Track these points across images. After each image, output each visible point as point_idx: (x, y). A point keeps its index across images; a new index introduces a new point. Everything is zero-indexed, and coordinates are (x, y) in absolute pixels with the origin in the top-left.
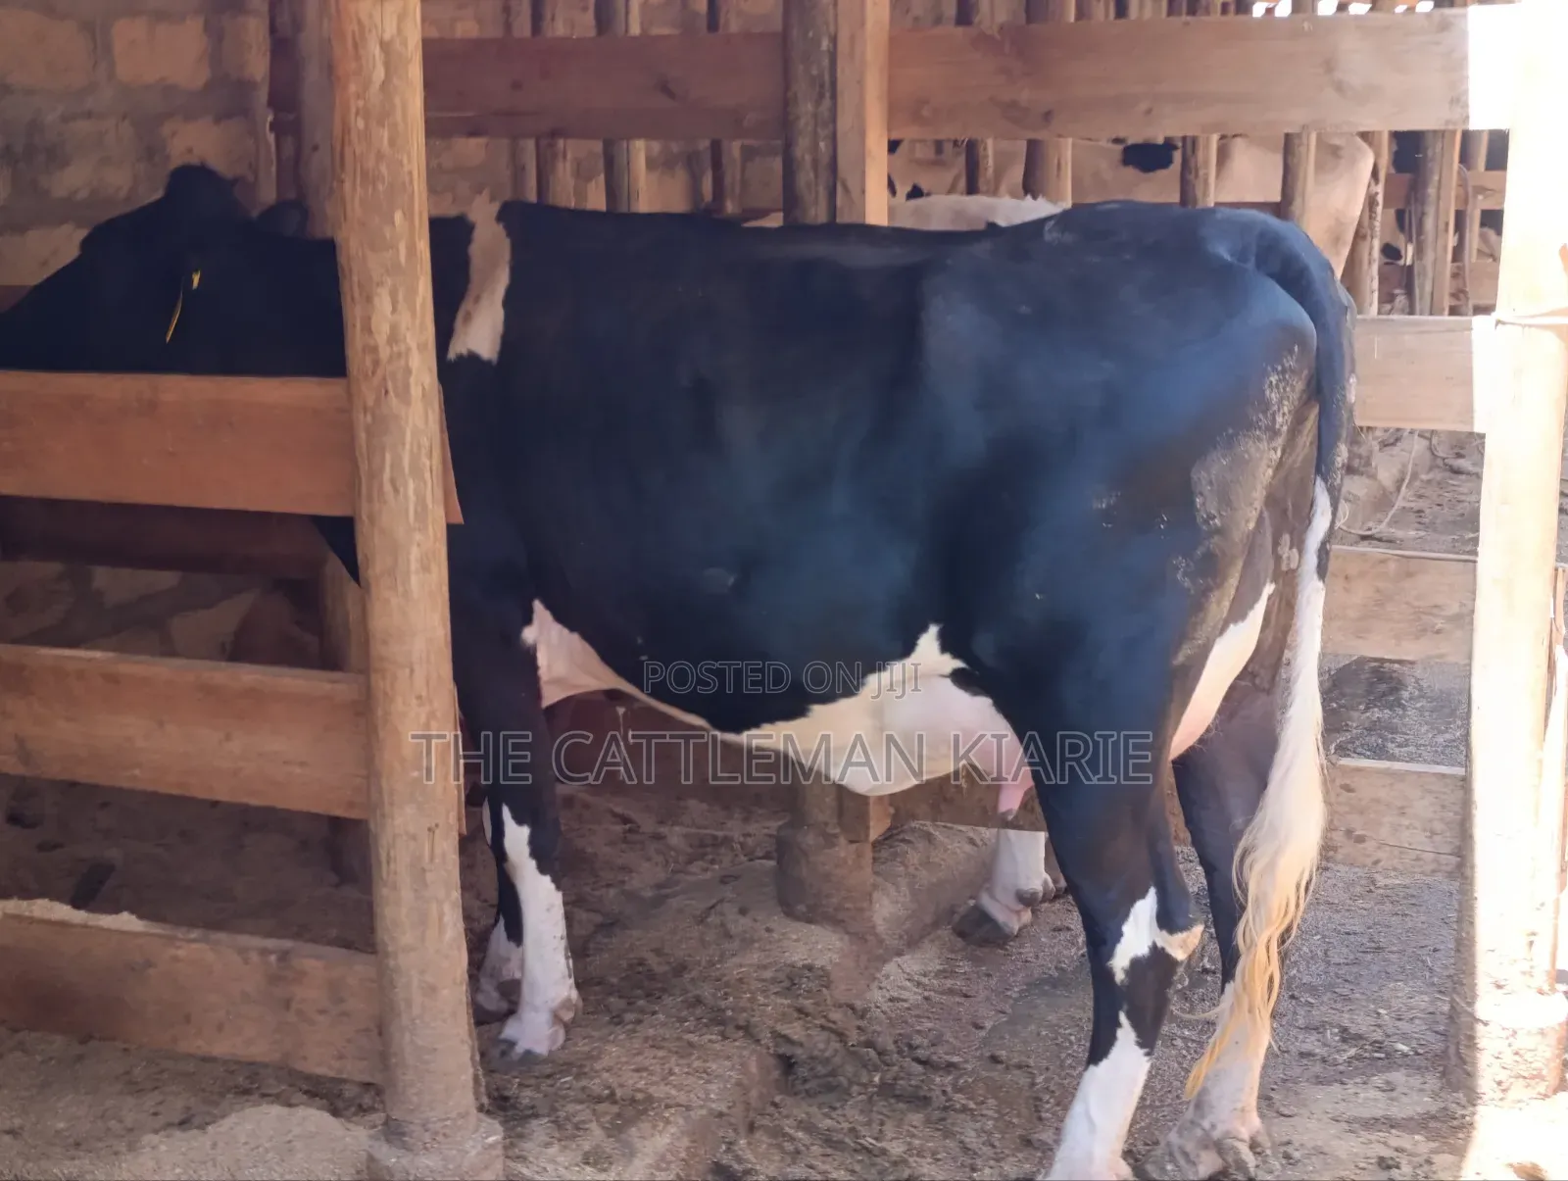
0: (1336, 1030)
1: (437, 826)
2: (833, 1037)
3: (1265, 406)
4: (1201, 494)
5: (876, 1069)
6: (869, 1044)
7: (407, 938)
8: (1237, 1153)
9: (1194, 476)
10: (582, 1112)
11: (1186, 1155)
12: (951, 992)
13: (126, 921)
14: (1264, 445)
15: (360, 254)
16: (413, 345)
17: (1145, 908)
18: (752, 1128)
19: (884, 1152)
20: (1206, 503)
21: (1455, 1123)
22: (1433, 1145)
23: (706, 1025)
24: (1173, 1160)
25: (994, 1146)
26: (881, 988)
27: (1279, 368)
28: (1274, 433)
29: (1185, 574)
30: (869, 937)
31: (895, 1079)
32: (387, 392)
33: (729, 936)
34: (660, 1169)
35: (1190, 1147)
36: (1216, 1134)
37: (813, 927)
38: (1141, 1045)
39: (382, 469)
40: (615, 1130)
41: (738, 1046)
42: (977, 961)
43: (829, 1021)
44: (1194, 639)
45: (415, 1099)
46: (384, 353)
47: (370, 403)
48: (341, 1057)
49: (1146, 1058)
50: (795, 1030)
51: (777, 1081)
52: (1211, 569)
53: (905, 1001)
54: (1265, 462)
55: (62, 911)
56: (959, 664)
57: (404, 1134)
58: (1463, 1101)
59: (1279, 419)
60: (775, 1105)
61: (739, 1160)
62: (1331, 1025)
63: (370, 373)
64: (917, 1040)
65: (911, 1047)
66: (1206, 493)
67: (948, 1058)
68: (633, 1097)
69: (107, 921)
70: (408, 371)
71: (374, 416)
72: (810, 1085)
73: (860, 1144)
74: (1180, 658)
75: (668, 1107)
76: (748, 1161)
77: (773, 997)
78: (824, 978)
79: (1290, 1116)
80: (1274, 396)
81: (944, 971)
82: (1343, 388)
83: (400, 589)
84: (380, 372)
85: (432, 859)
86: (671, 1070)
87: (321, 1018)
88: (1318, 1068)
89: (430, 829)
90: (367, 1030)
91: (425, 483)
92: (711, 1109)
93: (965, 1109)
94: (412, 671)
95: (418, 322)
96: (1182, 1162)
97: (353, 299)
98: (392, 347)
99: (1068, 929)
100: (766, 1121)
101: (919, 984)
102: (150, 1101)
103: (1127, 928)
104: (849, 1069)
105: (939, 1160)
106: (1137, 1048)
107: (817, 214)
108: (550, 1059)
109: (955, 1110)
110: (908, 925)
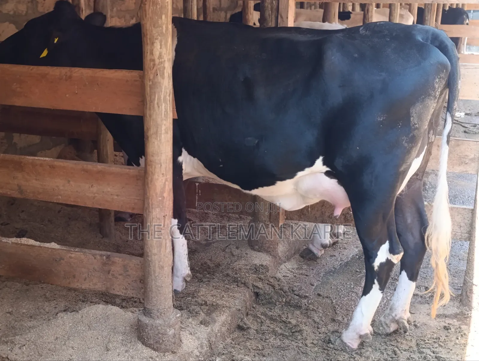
0: (424, 288)
1: (166, 215)
2: (271, 287)
3: (434, 89)
4: (413, 117)
5: (284, 297)
6: (281, 289)
7: (155, 251)
8: (403, 323)
9: (411, 111)
10: (197, 309)
11: (387, 324)
12: (302, 274)
13: (54, 245)
14: (432, 101)
15: (151, 29)
16: (166, 59)
17: (385, 247)
18: (247, 314)
19: (290, 323)
20: (414, 120)
21: (466, 316)
22: (459, 323)
23: (231, 282)
24: (382, 326)
25: (323, 321)
26: (280, 273)
27: (439, 77)
28: (436, 98)
29: (406, 142)
30: (277, 257)
31: (290, 300)
32: (157, 75)
33: (233, 255)
34: (223, 326)
35: (388, 322)
36: (397, 318)
37: (260, 253)
38: (380, 290)
39: (154, 99)
40: (208, 314)
41: (243, 289)
42: (308, 265)
43: (269, 282)
44: (407, 163)
45: (155, 302)
46: (157, 61)
47: (151, 78)
48: (126, 289)
49: (382, 294)
50: (260, 285)
51: (254, 300)
52: (413, 140)
53: (288, 277)
54: (432, 107)
55: (32, 242)
56: (328, 169)
57: (151, 313)
58: (468, 309)
59: (437, 93)
60: (253, 307)
61: (245, 324)
62: (422, 287)
63: (152, 68)
64: (295, 289)
65: (293, 290)
66: (414, 116)
67: (304, 294)
68: (212, 304)
69: (47, 245)
70: (164, 68)
71: (152, 82)
72: (264, 302)
73: (282, 320)
74: (402, 169)
75: (223, 307)
76: (248, 325)
77: (251, 274)
78: (266, 268)
79: (414, 314)
80: (437, 86)
81: (298, 268)
82: (457, 84)
83: (158, 139)
84: (155, 68)
85: (164, 226)
86: (223, 296)
87: (120, 277)
88: (420, 299)
89: (164, 216)
90: (135, 281)
91: (168, 105)
92: (236, 308)
93: (313, 310)
94: (161, 166)
95: (168, 52)
96: (385, 327)
97: (147, 44)
98: (159, 60)
99: (335, 256)
100: (252, 312)
101: (291, 272)
102: (53, 304)
103: (379, 253)
104: (276, 297)
105: (307, 325)
106: (379, 291)
107: (272, 24)
108: (182, 292)
109: (310, 310)
110: (287, 253)
